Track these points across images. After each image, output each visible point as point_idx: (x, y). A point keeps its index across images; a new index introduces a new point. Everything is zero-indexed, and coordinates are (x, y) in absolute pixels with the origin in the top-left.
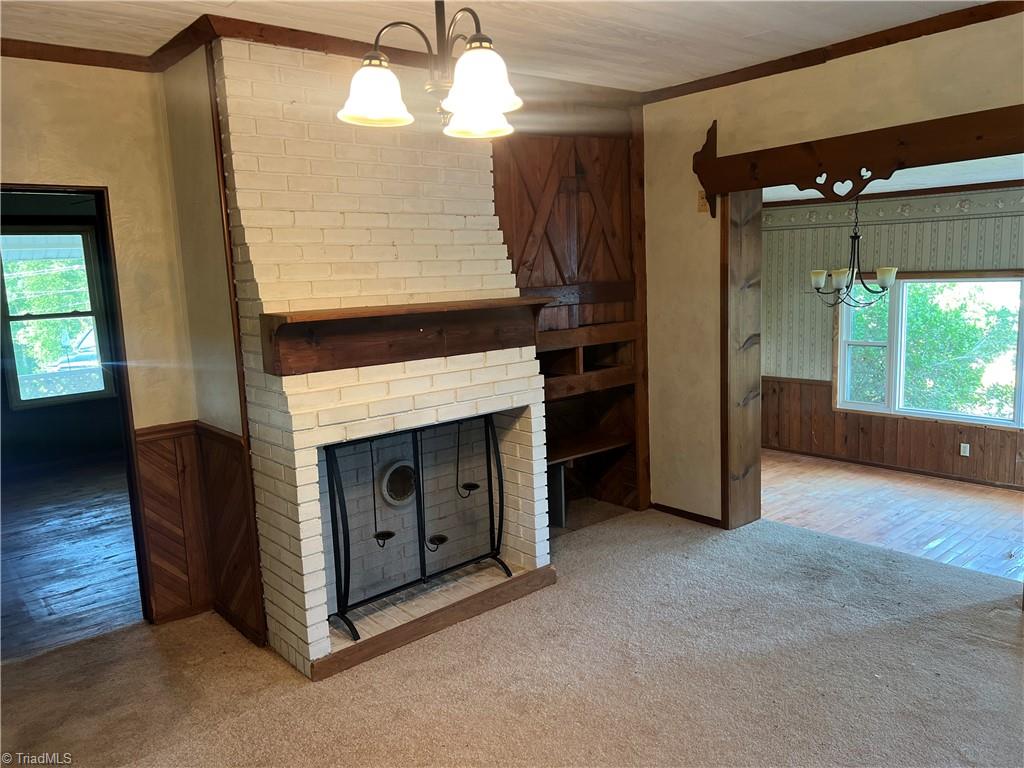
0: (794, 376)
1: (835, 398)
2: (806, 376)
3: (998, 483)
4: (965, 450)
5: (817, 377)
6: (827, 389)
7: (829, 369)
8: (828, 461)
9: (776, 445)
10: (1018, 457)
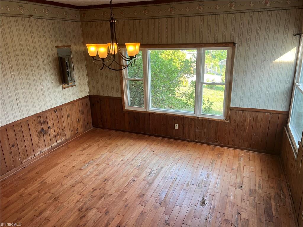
0: (106, 95)
1: (124, 105)
2: (111, 95)
3: (189, 140)
4: (176, 126)
5: (115, 96)
6: (120, 101)
7: (120, 92)
8: (123, 133)
9: (102, 126)
10: (197, 129)
